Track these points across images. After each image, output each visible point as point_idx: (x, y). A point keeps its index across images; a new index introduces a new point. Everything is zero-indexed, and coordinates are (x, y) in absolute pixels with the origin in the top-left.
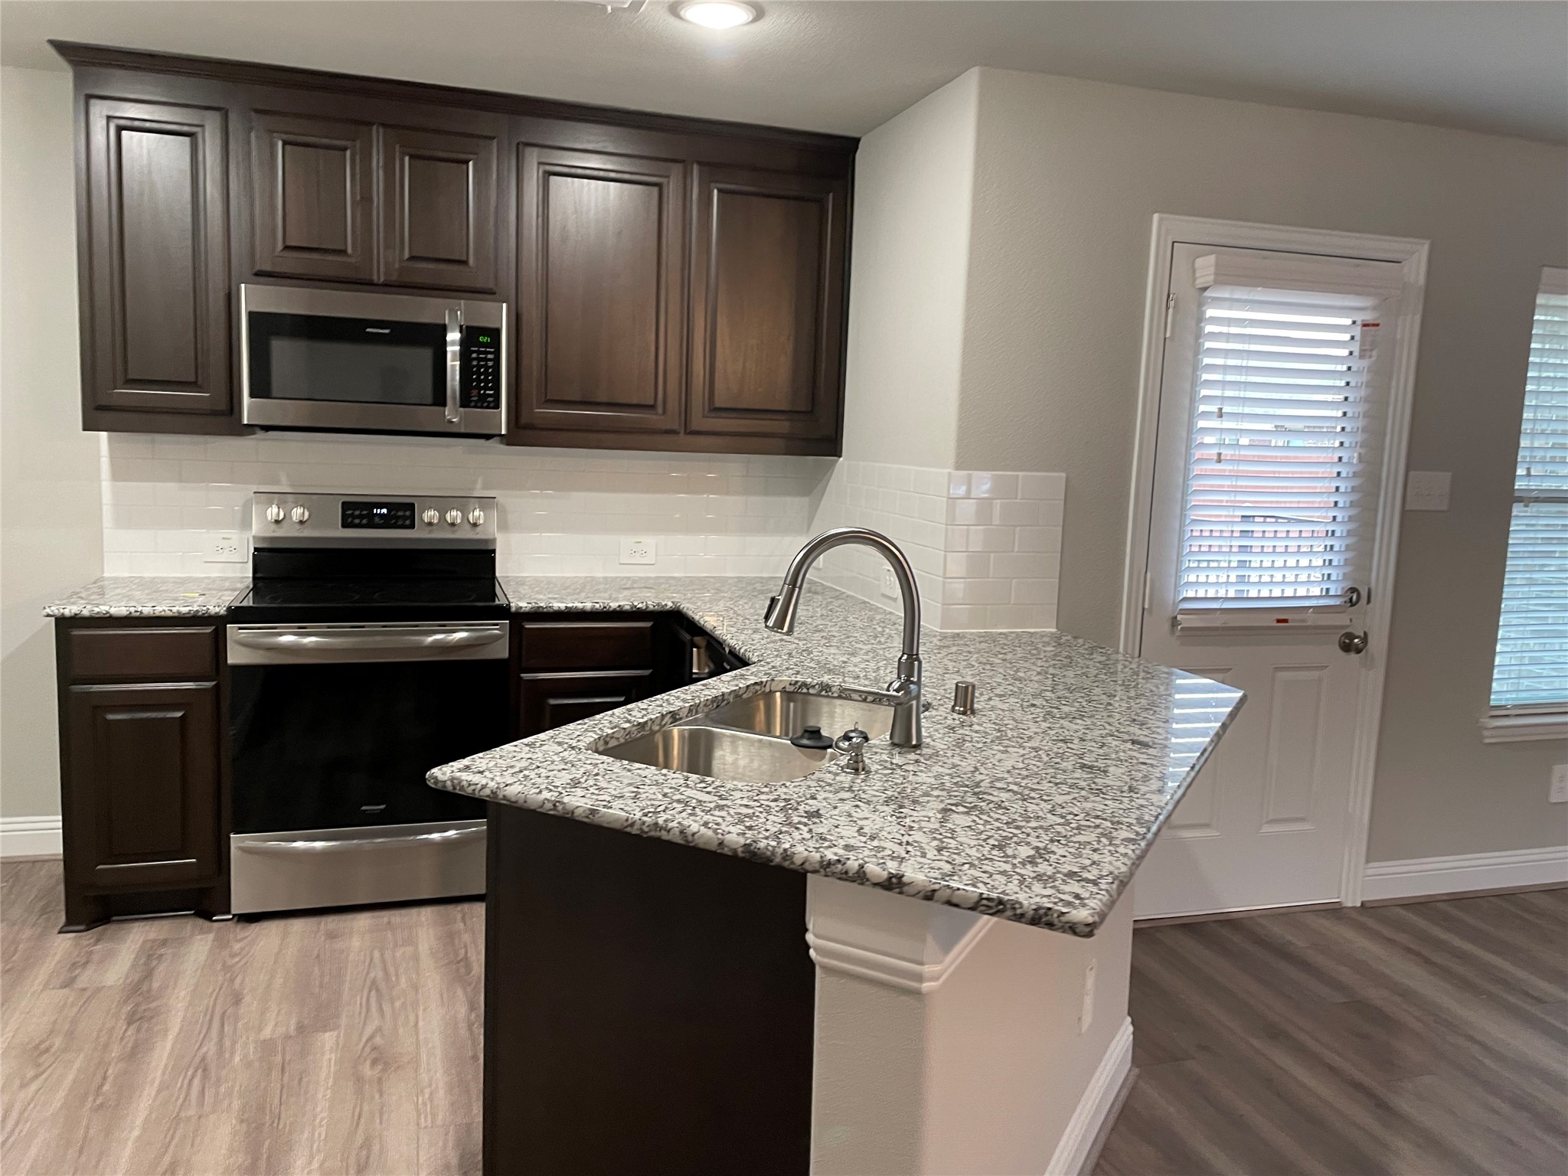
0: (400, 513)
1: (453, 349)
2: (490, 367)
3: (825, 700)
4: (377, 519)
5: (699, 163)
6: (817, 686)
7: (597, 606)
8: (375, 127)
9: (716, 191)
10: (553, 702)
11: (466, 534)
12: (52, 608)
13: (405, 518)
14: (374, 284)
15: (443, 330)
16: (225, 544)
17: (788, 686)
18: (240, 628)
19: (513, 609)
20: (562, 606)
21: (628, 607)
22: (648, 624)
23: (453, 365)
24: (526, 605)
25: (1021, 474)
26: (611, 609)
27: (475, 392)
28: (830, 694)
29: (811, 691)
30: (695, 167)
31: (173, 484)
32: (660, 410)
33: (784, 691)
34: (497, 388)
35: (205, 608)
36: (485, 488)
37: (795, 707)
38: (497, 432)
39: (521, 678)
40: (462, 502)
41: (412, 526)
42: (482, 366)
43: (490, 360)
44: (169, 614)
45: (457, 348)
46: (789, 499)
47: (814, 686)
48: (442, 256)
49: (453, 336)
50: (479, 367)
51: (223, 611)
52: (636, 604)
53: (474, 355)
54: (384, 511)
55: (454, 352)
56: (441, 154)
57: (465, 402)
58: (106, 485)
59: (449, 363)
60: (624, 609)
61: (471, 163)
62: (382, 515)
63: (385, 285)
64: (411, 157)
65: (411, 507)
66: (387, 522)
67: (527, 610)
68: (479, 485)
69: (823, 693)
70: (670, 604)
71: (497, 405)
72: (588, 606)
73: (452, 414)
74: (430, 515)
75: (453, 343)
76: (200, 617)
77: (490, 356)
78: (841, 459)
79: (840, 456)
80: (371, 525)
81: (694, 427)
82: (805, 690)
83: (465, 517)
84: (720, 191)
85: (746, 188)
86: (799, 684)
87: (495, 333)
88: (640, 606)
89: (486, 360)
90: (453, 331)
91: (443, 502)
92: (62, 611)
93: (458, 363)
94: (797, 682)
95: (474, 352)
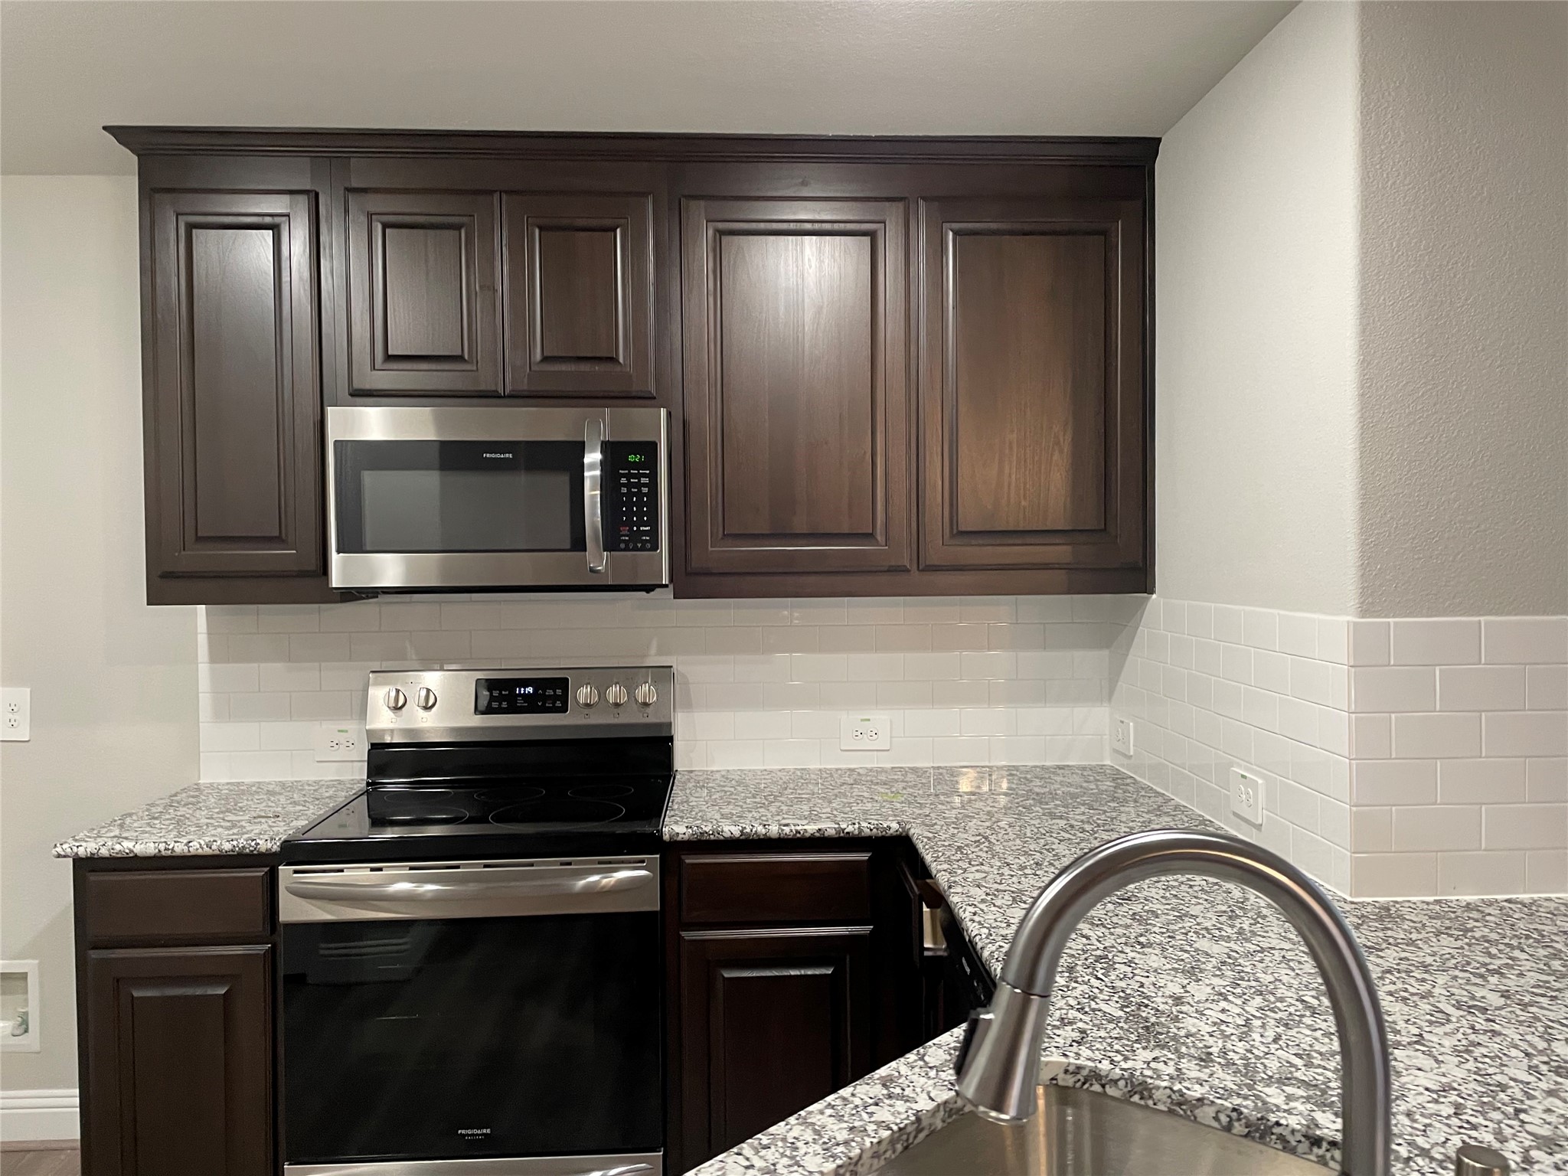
0: (550, 692)
1: (592, 475)
2: (645, 494)
3: (1139, 1114)
4: (520, 702)
5: (924, 199)
6: (1122, 1083)
7: (787, 830)
8: (496, 196)
9: (951, 234)
10: (727, 974)
11: (630, 717)
12: (64, 846)
13: (555, 698)
14: (500, 397)
15: (579, 448)
16: (341, 738)
17: (1061, 1076)
18: (296, 872)
19: (666, 837)
20: (736, 831)
21: (833, 832)
22: (864, 856)
23: (592, 493)
24: (685, 830)
25: (1482, 619)
26: (807, 835)
27: (625, 530)
28: (1150, 1103)
29: (1111, 1091)
30: (921, 202)
31: (279, 665)
32: (880, 538)
33: (1053, 1084)
34: (654, 522)
35: (253, 844)
36: (660, 653)
37: (1076, 1116)
38: (659, 583)
39: (680, 935)
40: (629, 675)
41: (564, 709)
42: (635, 494)
43: (645, 485)
44: (207, 851)
45: (598, 473)
46: (1078, 654)
47: (1116, 1082)
48: (582, 355)
49: (593, 457)
50: (630, 495)
51: (276, 847)
52: (843, 826)
53: (624, 480)
54: (530, 690)
55: (593, 477)
56: (580, 222)
57: (611, 543)
58: (204, 668)
59: (587, 493)
60: (826, 834)
61: (618, 231)
62: (525, 696)
63: (510, 396)
64: (541, 229)
65: (563, 683)
66: (532, 705)
67: (686, 837)
68: (653, 650)
69: (1136, 1098)
70: (895, 826)
71: (655, 546)
72: (774, 830)
73: (598, 560)
74: (584, 694)
75: (592, 467)
76: (247, 855)
77: (644, 480)
78: (1154, 596)
79: (1152, 592)
80: (513, 709)
81: (933, 559)
82: (1097, 1088)
83: (631, 694)
84: (956, 233)
85: (994, 226)
86: (1085, 1072)
87: (650, 448)
88: (850, 829)
89: (639, 485)
90: (593, 451)
91: (602, 676)
92: (75, 849)
93: (598, 492)
94: (1079, 1068)
95: (624, 475)
